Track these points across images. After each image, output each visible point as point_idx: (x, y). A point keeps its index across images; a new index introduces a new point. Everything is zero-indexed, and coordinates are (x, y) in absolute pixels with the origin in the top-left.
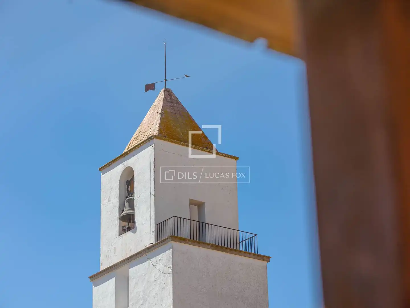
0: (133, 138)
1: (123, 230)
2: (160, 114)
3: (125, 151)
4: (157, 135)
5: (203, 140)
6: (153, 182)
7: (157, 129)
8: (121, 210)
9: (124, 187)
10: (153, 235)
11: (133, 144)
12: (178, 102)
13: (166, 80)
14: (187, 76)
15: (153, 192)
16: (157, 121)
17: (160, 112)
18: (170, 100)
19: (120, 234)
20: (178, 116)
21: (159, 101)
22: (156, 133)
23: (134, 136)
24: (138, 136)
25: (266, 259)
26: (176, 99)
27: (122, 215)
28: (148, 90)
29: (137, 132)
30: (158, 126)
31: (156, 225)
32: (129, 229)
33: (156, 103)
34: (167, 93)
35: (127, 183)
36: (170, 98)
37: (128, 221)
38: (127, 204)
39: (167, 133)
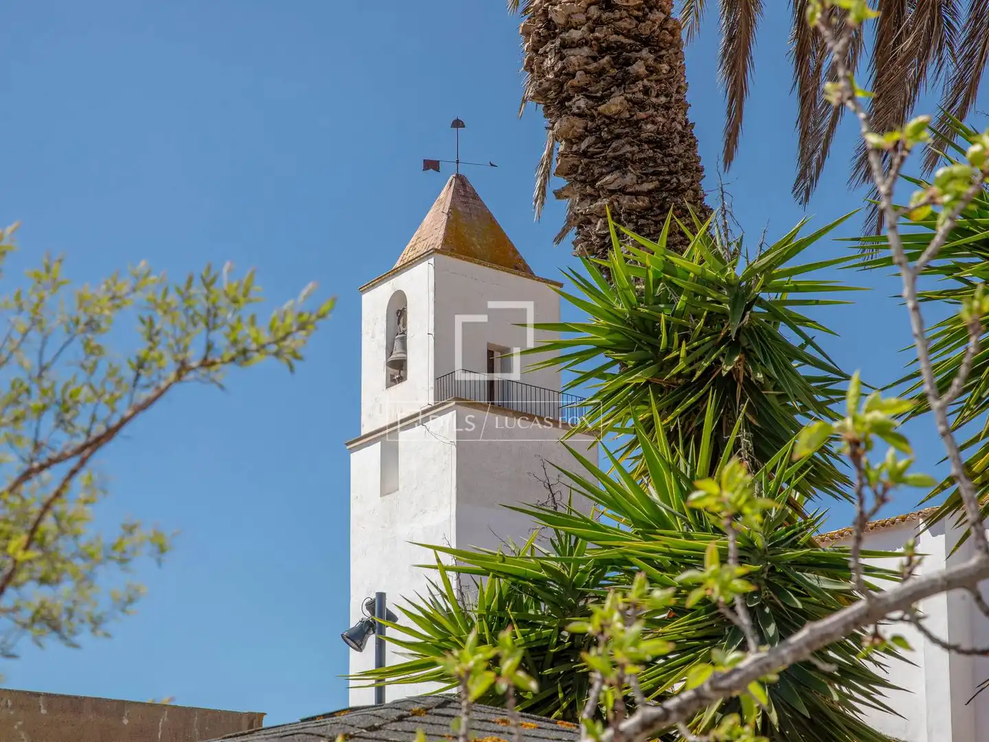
0: (408, 246)
1: (392, 381)
2: (447, 214)
3: (397, 265)
4: (440, 247)
5: (511, 254)
6: (432, 317)
7: (441, 237)
8: (390, 351)
9: (394, 318)
10: (432, 393)
11: (409, 255)
12: (475, 197)
13: (458, 162)
14: (492, 165)
15: (432, 331)
16: (442, 225)
17: (446, 211)
18: (463, 193)
19: (388, 386)
20: (474, 218)
21: (446, 195)
22: (438, 245)
23: (410, 244)
24: (415, 244)
26: (472, 192)
27: (390, 360)
28: (428, 169)
29: (414, 239)
30: (442, 232)
31: (437, 379)
32: (402, 379)
33: (442, 195)
34: (459, 182)
35: (398, 313)
36: (464, 190)
37: (397, 369)
38: (397, 344)
39: (455, 245)
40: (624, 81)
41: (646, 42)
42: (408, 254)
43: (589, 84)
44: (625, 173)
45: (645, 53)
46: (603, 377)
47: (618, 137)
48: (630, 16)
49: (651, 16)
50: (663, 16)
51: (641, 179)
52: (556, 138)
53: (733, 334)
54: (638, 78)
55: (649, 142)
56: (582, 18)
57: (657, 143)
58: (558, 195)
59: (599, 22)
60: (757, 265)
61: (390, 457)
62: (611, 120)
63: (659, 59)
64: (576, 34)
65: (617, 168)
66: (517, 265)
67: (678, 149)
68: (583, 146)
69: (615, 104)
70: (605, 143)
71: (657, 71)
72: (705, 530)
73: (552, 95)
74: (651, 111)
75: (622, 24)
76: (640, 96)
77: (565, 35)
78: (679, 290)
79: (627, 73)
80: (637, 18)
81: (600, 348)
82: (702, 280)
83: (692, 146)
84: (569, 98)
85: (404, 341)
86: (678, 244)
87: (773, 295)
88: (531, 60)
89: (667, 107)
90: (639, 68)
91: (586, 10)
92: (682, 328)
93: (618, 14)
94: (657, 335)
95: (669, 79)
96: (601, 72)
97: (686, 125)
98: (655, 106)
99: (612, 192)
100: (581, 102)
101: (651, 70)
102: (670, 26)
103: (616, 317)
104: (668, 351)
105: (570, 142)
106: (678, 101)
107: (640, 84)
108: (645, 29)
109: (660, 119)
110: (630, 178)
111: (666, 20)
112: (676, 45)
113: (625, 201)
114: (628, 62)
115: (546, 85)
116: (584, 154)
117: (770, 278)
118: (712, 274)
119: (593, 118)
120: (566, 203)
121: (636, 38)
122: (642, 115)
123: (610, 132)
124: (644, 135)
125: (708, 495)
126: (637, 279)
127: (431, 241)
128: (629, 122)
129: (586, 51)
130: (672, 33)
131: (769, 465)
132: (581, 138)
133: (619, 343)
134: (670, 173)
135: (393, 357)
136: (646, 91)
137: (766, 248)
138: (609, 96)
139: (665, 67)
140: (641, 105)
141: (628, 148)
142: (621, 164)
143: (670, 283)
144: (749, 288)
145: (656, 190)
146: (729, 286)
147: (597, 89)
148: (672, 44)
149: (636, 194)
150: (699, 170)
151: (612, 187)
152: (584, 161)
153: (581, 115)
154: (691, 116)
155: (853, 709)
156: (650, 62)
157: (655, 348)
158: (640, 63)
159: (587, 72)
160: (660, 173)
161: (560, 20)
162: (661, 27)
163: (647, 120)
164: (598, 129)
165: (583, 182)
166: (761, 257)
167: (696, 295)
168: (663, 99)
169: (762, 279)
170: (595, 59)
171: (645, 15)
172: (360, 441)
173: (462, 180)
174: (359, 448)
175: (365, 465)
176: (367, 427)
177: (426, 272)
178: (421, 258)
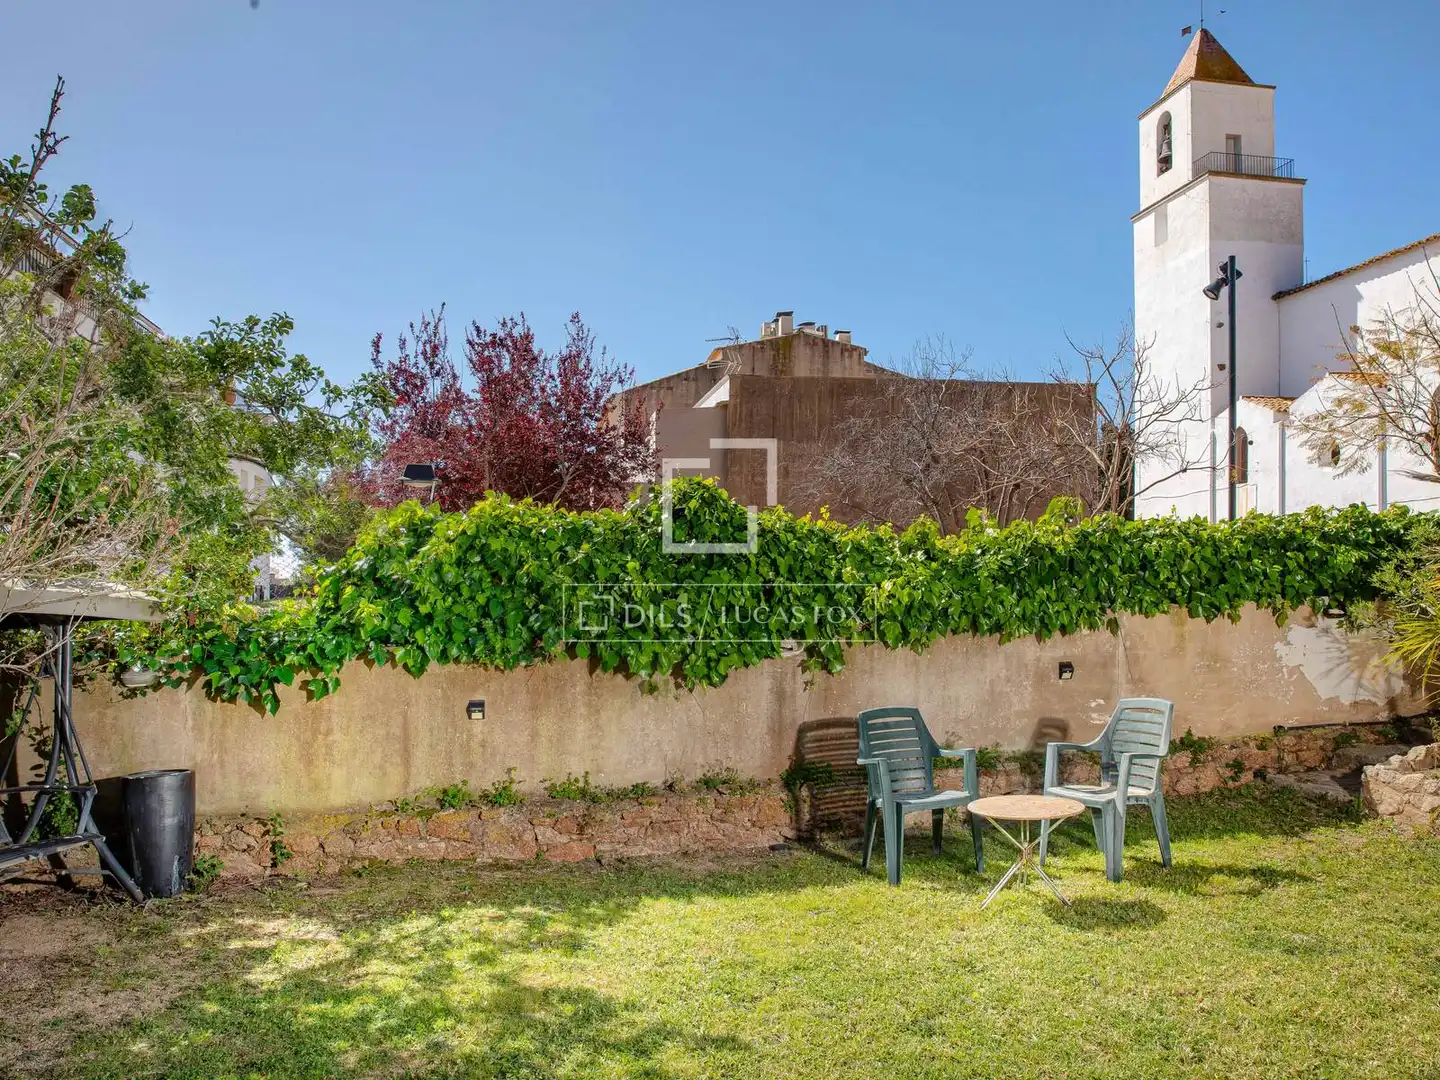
1: (1162, 171)
2: (1197, 55)
3: (1163, 96)
5: (1237, 72)
7: (1193, 70)
8: (1159, 153)
9: (1163, 130)
10: (1190, 173)
12: (1214, 41)
13: (1202, 21)
14: (1222, 13)
15: (1190, 132)
16: (1194, 63)
19: (1158, 175)
20: (1215, 55)
21: (1195, 43)
22: (1192, 75)
23: (1171, 81)
24: (1175, 80)
25: (1302, 182)
26: (1212, 38)
27: (1160, 157)
28: (1184, 33)
30: (1194, 67)
31: (1194, 162)
32: (1167, 169)
33: (1192, 44)
34: (1203, 33)
35: (1166, 127)
36: (1207, 39)
37: (1165, 163)
38: (1165, 147)
39: (1204, 72)
42: (1170, 87)
61: (1162, 221)
66: (1244, 80)
85: (1169, 144)
127: (1187, 74)
135: (1162, 155)
172: (1140, 215)
173: (1205, 32)
174: (1139, 219)
175: (1144, 229)
176: (1144, 205)
177: (1184, 95)
178: (1181, 86)
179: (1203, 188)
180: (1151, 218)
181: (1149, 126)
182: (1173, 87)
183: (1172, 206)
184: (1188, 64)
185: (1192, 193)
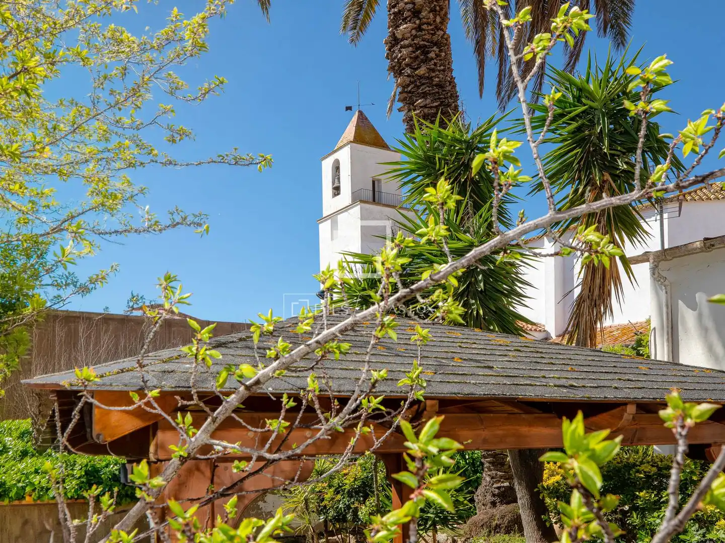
0: (341, 140)
1: (335, 195)
3: (336, 149)
5: (381, 141)
6: (350, 168)
7: (353, 136)
8: (333, 183)
9: (335, 170)
10: (351, 199)
12: (366, 119)
13: (359, 105)
14: (373, 104)
15: (350, 174)
16: (353, 131)
17: (355, 125)
18: (361, 118)
19: (333, 197)
20: (366, 128)
21: (355, 119)
22: (352, 139)
24: (343, 139)
26: (365, 117)
27: (334, 187)
28: (348, 110)
31: (352, 193)
32: (338, 194)
35: (337, 168)
37: (337, 190)
38: (336, 180)
39: (359, 139)
40: (426, 61)
41: (436, 44)
42: (340, 144)
43: (412, 63)
44: (426, 99)
45: (435, 48)
46: (413, 183)
47: (423, 84)
48: (429, 33)
49: (438, 33)
50: (442, 33)
51: (432, 101)
52: (398, 87)
53: (466, 161)
54: (432, 59)
55: (436, 85)
56: (409, 35)
57: (440, 86)
58: (400, 110)
59: (416, 37)
60: (476, 133)
61: (334, 226)
62: (421, 77)
63: (441, 51)
64: (406, 42)
65: (423, 97)
66: (383, 146)
67: (449, 88)
68: (409, 89)
69: (422, 71)
70: (418, 87)
71: (440, 56)
72: (454, 240)
73: (396, 68)
74: (437, 73)
75: (426, 37)
76: (433, 66)
77: (402, 43)
78: (444, 144)
79: (427, 57)
80: (432, 34)
81: (412, 171)
82: (455, 140)
83: (454, 87)
84: (404, 69)
85: (339, 179)
86: (443, 125)
87: (483, 145)
88: (388, 54)
89: (444, 71)
90: (432, 55)
91: (411, 32)
92: (445, 160)
93: (424, 33)
94: (435, 164)
95: (445, 58)
96: (417, 57)
97: (452, 78)
98: (439, 71)
99: (421, 107)
100: (408, 71)
101: (437, 56)
102: (445, 37)
103: (418, 157)
104: (439, 170)
105: (404, 87)
106: (448, 68)
107: (433, 62)
108: (435, 38)
109: (441, 76)
110: (428, 101)
111: (444, 34)
112: (448, 44)
113: (426, 110)
114: (428, 52)
115: (394, 64)
116: (410, 92)
117: (481, 137)
118: (458, 136)
119: (413, 77)
120: (403, 113)
121: (432, 42)
122: (434, 74)
123: (420, 82)
124: (434, 83)
125: (431, 195)
126: (427, 142)
127: (349, 138)
128: (428, 78)
129: (411, 49)
130: (446, 40)
131: (480, 213)
132: (408, 85)
133: (419, 168)
134: (445, 98)
135: (335, 185)
136: (435, 64)
137: (480, 125)
138: (420, 68)
139: (443, 54)
140: (433, 70)
141: (427, 89)
142: (424, 95)
143: (441, 142)
144: (473, 142)
145: (439, 105)
146: (465, 141)
147: (415, 65)
148: (446, 44)
149: (431, 107)
150: (457, 96)
151: (421, 105)
152: (410, 95)
153: (408, 76)
154: (454, 74)
155: (514, 307)
156: (437, 52)
157: (435, 169)
158: (433, 52)
159: (411, 58)
160: (441, 98)
161: (399, 36)
162: (442, 37)
163: (435, 77)
164: (415, 81)
165: (409, 104)
166: (478, 129)
167: (451, 146)
168: (442, 67)
169: (478, 138)
170: (414, 52)
171: (435, 33)
172: (323, 219)
173: (361, 113)
174: (322, 222)
175: (324, 228)
176: (325, 214)
177: (347, 151)
178: (345, 145)
179: (357, 210)
180: (329, 221)
181: (327, 165)
182: (342, 144)
183: (341, 217)
184: (350, 131)
185: (351, 211)
